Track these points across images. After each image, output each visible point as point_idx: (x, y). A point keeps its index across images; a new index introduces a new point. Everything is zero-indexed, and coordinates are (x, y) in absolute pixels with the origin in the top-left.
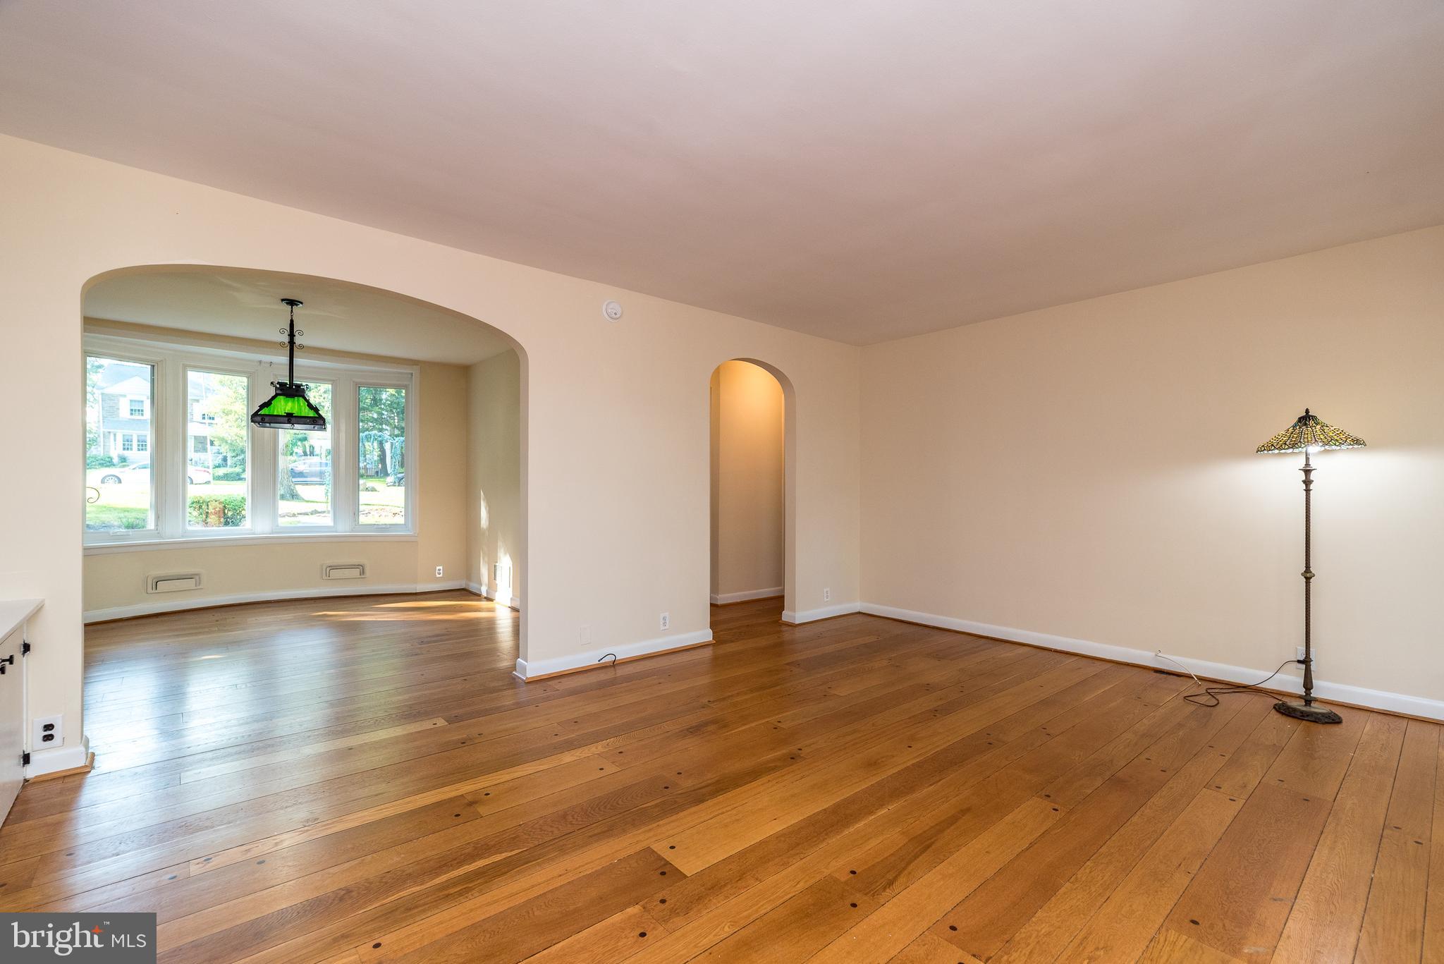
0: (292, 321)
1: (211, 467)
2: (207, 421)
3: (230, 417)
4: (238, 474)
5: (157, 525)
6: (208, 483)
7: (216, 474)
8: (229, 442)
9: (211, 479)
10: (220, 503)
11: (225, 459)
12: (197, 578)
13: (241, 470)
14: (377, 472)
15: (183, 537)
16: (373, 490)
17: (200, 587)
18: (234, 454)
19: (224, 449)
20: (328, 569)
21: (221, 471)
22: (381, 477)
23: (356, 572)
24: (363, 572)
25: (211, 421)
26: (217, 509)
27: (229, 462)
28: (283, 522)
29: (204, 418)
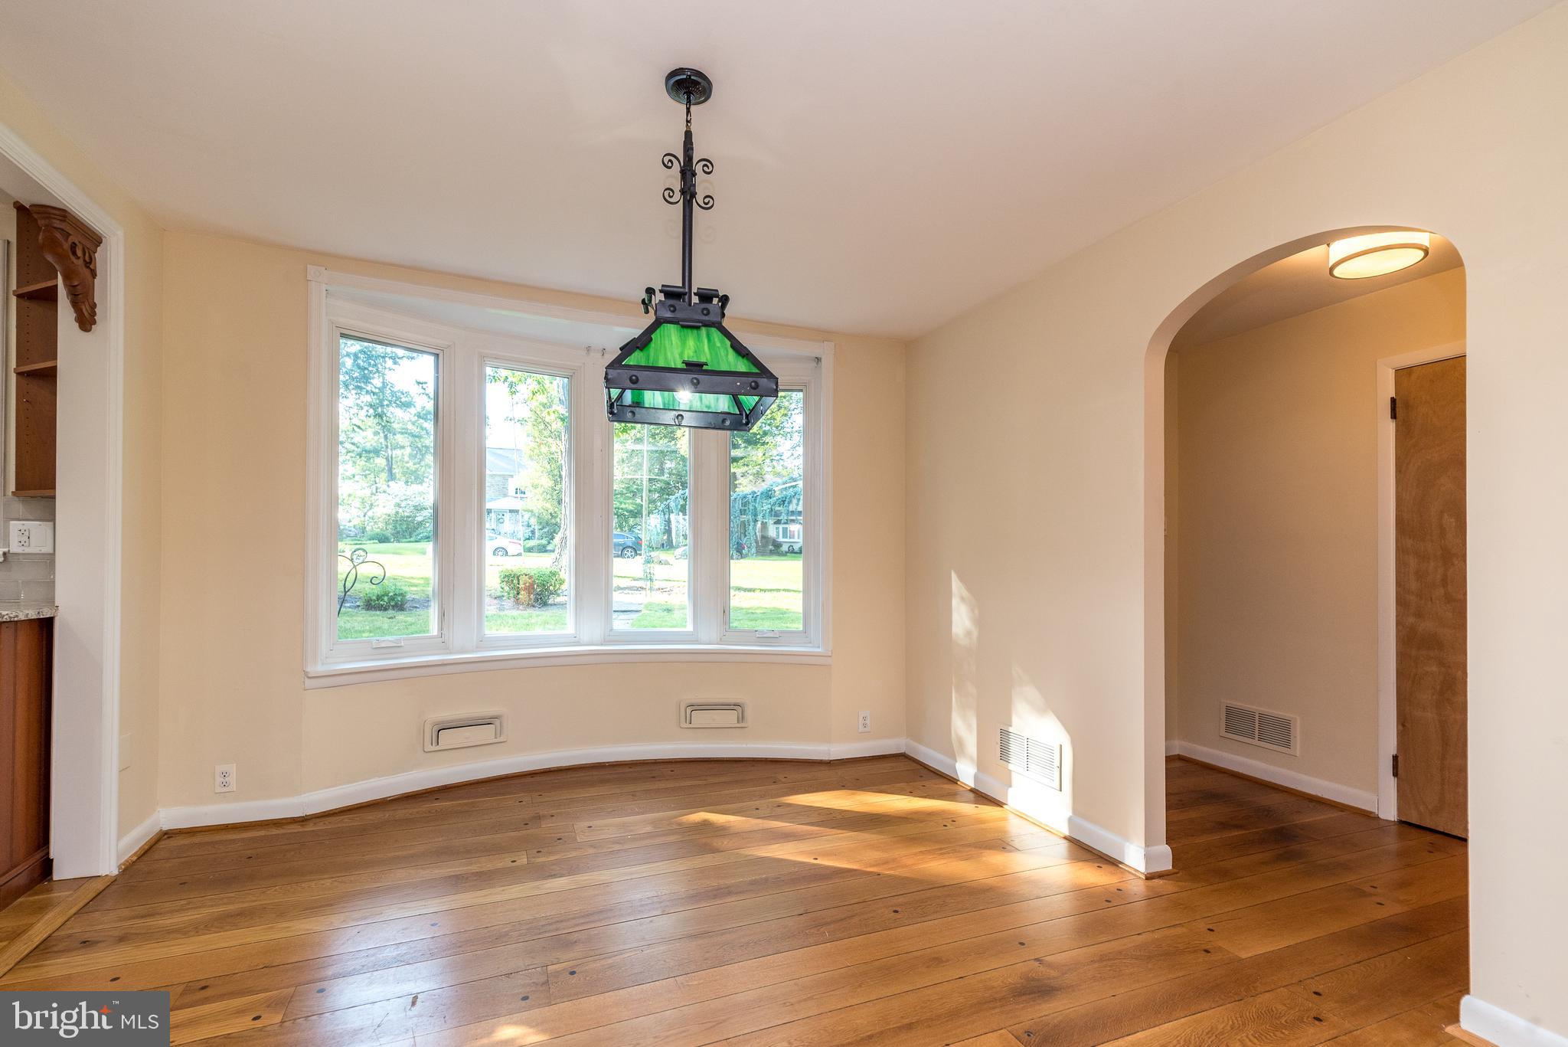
0: (688, 135)
1: (522, 539)
2: (519, 495)
3: (537, 491)
4: (544, 546)
5: (441, 628)
6: (519, 555)
7: (527, 546)
8: (537, 515)
9: (522, 551)
10: (531, 577)
11: (533, 532)
12: (497, 722)
13: (546, 542)
14: (663, 544)
15: (478, 648)
16: (667, 563)
17: (502, 739)
18: (540, 527)
19: (533, 521)
20: (689, 710)
21: (531, 543)
22: (668, 550)
23: (730, 717)
24: (742, 718)
25: (523, 495)
26: (527, 585)
27: (537, 534)
28: (620, 624)
29: (516, 493)
